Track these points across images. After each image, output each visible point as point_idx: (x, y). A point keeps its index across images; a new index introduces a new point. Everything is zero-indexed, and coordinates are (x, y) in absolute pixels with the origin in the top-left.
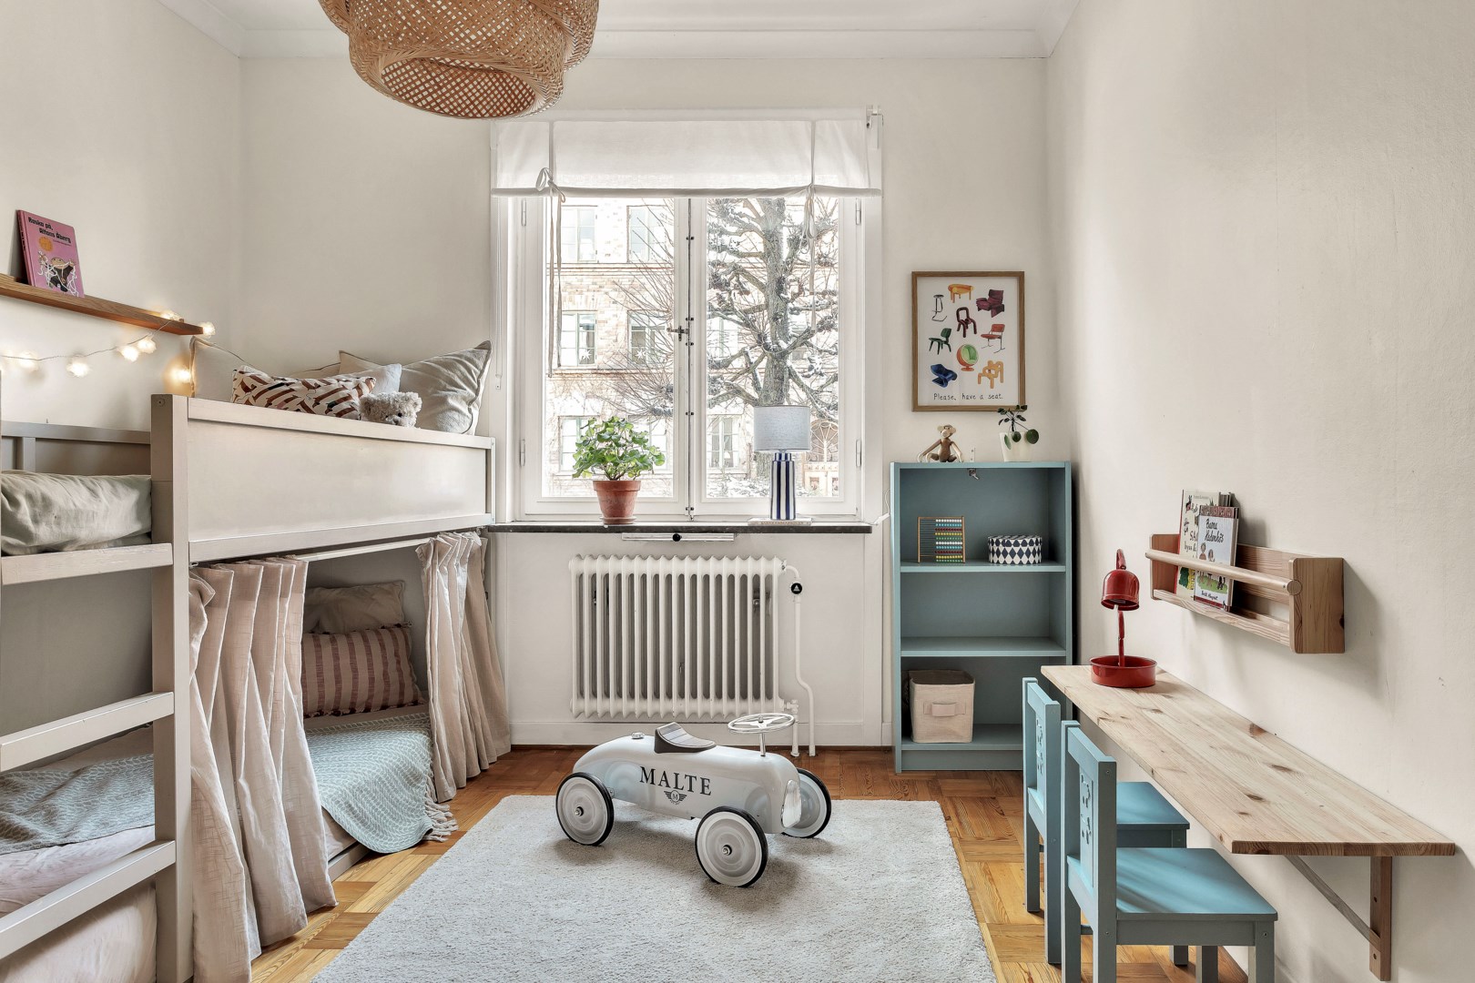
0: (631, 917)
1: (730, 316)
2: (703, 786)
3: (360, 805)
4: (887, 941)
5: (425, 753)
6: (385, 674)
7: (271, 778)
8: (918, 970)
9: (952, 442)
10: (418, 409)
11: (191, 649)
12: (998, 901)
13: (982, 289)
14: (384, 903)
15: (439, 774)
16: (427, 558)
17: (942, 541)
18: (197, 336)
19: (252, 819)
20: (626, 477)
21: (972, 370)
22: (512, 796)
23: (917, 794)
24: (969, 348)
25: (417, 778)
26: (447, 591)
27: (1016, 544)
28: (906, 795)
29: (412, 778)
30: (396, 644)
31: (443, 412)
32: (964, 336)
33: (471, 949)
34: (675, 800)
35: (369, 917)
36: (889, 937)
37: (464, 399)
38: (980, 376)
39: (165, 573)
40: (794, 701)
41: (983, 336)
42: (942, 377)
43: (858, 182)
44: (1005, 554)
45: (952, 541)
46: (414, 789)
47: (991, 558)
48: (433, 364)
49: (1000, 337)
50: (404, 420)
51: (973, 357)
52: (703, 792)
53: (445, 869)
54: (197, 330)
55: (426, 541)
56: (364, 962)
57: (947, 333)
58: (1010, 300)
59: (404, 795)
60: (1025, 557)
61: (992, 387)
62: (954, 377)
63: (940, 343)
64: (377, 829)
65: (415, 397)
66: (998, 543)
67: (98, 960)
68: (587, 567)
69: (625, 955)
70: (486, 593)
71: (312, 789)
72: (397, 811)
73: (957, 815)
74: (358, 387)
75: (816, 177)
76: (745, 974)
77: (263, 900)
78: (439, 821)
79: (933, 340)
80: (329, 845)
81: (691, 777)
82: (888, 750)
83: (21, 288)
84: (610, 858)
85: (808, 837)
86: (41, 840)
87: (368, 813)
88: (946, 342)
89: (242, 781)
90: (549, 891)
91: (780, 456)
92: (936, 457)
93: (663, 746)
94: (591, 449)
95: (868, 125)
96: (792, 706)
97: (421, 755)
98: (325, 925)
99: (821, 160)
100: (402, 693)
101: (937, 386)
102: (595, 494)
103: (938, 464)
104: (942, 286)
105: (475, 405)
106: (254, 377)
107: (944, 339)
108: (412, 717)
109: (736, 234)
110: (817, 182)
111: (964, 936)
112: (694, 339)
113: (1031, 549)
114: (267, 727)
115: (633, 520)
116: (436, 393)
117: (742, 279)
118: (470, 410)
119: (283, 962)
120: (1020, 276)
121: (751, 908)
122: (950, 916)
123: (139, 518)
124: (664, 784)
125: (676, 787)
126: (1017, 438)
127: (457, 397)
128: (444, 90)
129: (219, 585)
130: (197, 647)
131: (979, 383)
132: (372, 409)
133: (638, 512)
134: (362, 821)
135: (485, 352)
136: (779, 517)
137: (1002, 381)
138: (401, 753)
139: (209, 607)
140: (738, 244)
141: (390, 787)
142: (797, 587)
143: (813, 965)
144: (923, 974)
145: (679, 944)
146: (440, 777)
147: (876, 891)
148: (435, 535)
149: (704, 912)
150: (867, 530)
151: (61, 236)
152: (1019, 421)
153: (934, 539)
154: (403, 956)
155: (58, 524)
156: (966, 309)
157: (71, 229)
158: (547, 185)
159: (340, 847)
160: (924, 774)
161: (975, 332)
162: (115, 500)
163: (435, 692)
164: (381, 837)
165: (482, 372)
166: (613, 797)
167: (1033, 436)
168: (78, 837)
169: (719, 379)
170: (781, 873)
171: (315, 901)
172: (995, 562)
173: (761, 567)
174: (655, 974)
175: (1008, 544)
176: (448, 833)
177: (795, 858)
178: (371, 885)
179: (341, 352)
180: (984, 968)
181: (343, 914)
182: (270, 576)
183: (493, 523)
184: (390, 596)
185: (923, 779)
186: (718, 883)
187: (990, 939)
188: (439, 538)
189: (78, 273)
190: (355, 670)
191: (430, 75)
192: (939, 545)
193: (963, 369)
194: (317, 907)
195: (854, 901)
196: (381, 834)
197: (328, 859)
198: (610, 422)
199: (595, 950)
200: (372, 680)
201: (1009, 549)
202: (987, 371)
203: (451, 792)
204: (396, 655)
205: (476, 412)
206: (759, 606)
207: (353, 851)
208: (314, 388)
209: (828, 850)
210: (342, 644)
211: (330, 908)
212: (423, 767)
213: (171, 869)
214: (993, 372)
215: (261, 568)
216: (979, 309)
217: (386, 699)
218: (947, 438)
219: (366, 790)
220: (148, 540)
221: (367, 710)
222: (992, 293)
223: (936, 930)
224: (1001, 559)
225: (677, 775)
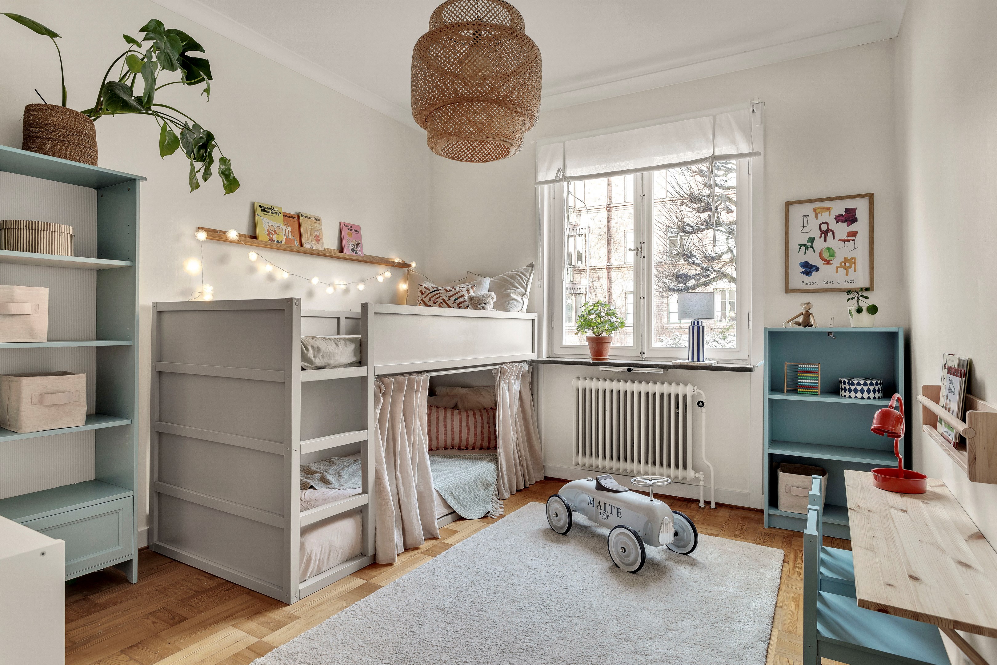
0: (565, 574)
1: (718, 228)
2: (618, 512)
3: (457, 493)
4: (702, 622)
5: (494, 473)
6: (482, 432)
7: (410, 474)
8: (713, 643)
9: (811, 314)
10: (494, 300)
11: (375, 413)
12: (796, 619)
13: (839, 208)
14: (458, 542)
15: (500, 485)
16: (497, 375)
17: (802, 379)
18: (410, 268)
19: (402, 491)
20: (604, 335)
21: (831, 264)
22: (534, 502)
23: (773, 543)
24: (829, 249)
25: (489, 485)
26: (507, 393)
27: (859, 384)
28: (764, 542)
29: (486, 485)
30: (489, 418)
31: (508, 301)
32: (825, 241)
33: (485, 570)
34: (604, 517)
35: (451, 545)
36: (705, 620)
37: (519, 294)
38: (837, 268)
39: (364, 379)
40: (701, 473)
41: (840, 240)
42: (808, 270)
43: (744, 148)
44: (850, 390)
45: (810, 380)
46: (487, 491)
47: (843, 393)
48: (505, 277)
49: (854, 240)
50: (487, 306)
51: (832, 255)
52: (618, 516)
53: (490, 530)
54: (409, 266)
55: (497, 367)
56: (440, 565)
57: (812, 240)
58: (862, 214)
59: (482, 493)
60: (872, 394)
61: (847, 274)
62: (817, 269)
63: (807, 248)
64: (465, 506)
65: (493, 294)
66: (845, 383)
67: (338, 537)
68: (581, 384)
69: (554, 592)
70: (532, 395)
71: (430, 482)
72: (477, 500)
73: (795, 561)
74: (468, 290)
75: (716, 150)
76: (611, 617)
77: (406, 527)
78: (496, 509)
79: (801, 245)
80: (439, 510)
81: (612, 506)
82: (761, 512)
83: (341, 255)
84: (568, 542)
85: (684, 554)
86: (333, 486)
87: (461, 498)
88: (811, 247)
89: (398, 473)
90: (532, 553)
91: (694, 322)
92: (799, 324)
93: (600, 487)
94: (586, 319)
95: (753, 111)
96: (699, 475)
97: (491, 475)
98: (432, 546)
99: (719, 139)
100: (489, 443)
101: (805, 276)
102: (587, 344)
103: (801, 329)
104: (808, 209)
105: (526, 296)
106: (426, 288)
107: (809, 244)
108: (490, 455)
109: (723, 175)
110: (717, 153)
111: (756, 632)
112: (645, 254)
113: (877, 388)
114: (410, 450)
115: (607, 359)
116: (505, 291)
117: (728, 203)
118: (522, 300)
119: (411, 557)
120: (870, 197)
121: (631, 584)
122: (752, 619)
123: (355, 355)
124: (599, 507)
125: (605, 511)
126: (859, 311)
127: (515, 293)
128: (476, 150)
129: (387, 386)
130: (378, 412)
131: (837, 272)
132: (473, 301)
133: (610, 355)
134: (458, 501)
135: (530, 268)
136: (693, 359)
137: (855, 270)
138: (480, 472)
139: (384, 395)
140: (726, 181)
141: (474, 488)
142: (701, 403)
143: (651, 623)
144: (715, 646)
145: (583, 593)
146: (501, 487)
147: (711, 593)
148: (501, 364)
149: (604, 580)
150: (750, 370)
151: (355, 230)
152: (862, 299)
153: (797, 378)
154: (456, 566)
155: (323, 358)
156: (827, 223)
157: (359, 227)
158: (561, 177)
159: (446, 511)
160: (785, 532)
161: (834, 238)
162: (345, 348)
163: (500, 443)
164: (467, 511)
165: (529, 279)
166: (574, 511)
167: (873, 310)
168: (345, 487)
169: (710, 268)
170: (658, 570)
171: (431, 534)
172: (843, 395)
173: (680, 390)
174: (564, 604)
175: (853, 384)
176: (498, 515)
177: (670, 564)
178: (455, 532)
179: (468, 272)
180: (759, 654)
181: (441, 542)
182: (410, 382)
183: (536, 359)
184: (489, 393)
185: (781, 534)
186: (619, 568)
187: (776, 640)
188: (503, 366)
189: (362, 246)
190: (468, 429)
191: (470, 144)
192: (800, 382)
193: (824, 264)
194: (432, 537)
195: (694, 596)
196: (467, 509)
197: (437, 517)
198: (596, 304)
199: (540, 585)
200: (476, 435)
201: (853, 388)
202: (843, 264)
203: (507, 495)
204: (488, 423)
205: (526, 300)
206: (678, 413)
207: (453, 515)
208: (449, 292)
209: (693, 563)
210: (464, 415)
211: (437, 538)
212: (492, 480)
213: (366, 505)
214: (848, 265)
215: (406, 379)
216: (837, 222)
217: (482, 445)
218: (807, 311)
219: (461, 487)
220: (359, 365)
221: (474, 448)
222: (847, 210)
223: (738, 624)
224: (847, 394)
225: (605, 503)
